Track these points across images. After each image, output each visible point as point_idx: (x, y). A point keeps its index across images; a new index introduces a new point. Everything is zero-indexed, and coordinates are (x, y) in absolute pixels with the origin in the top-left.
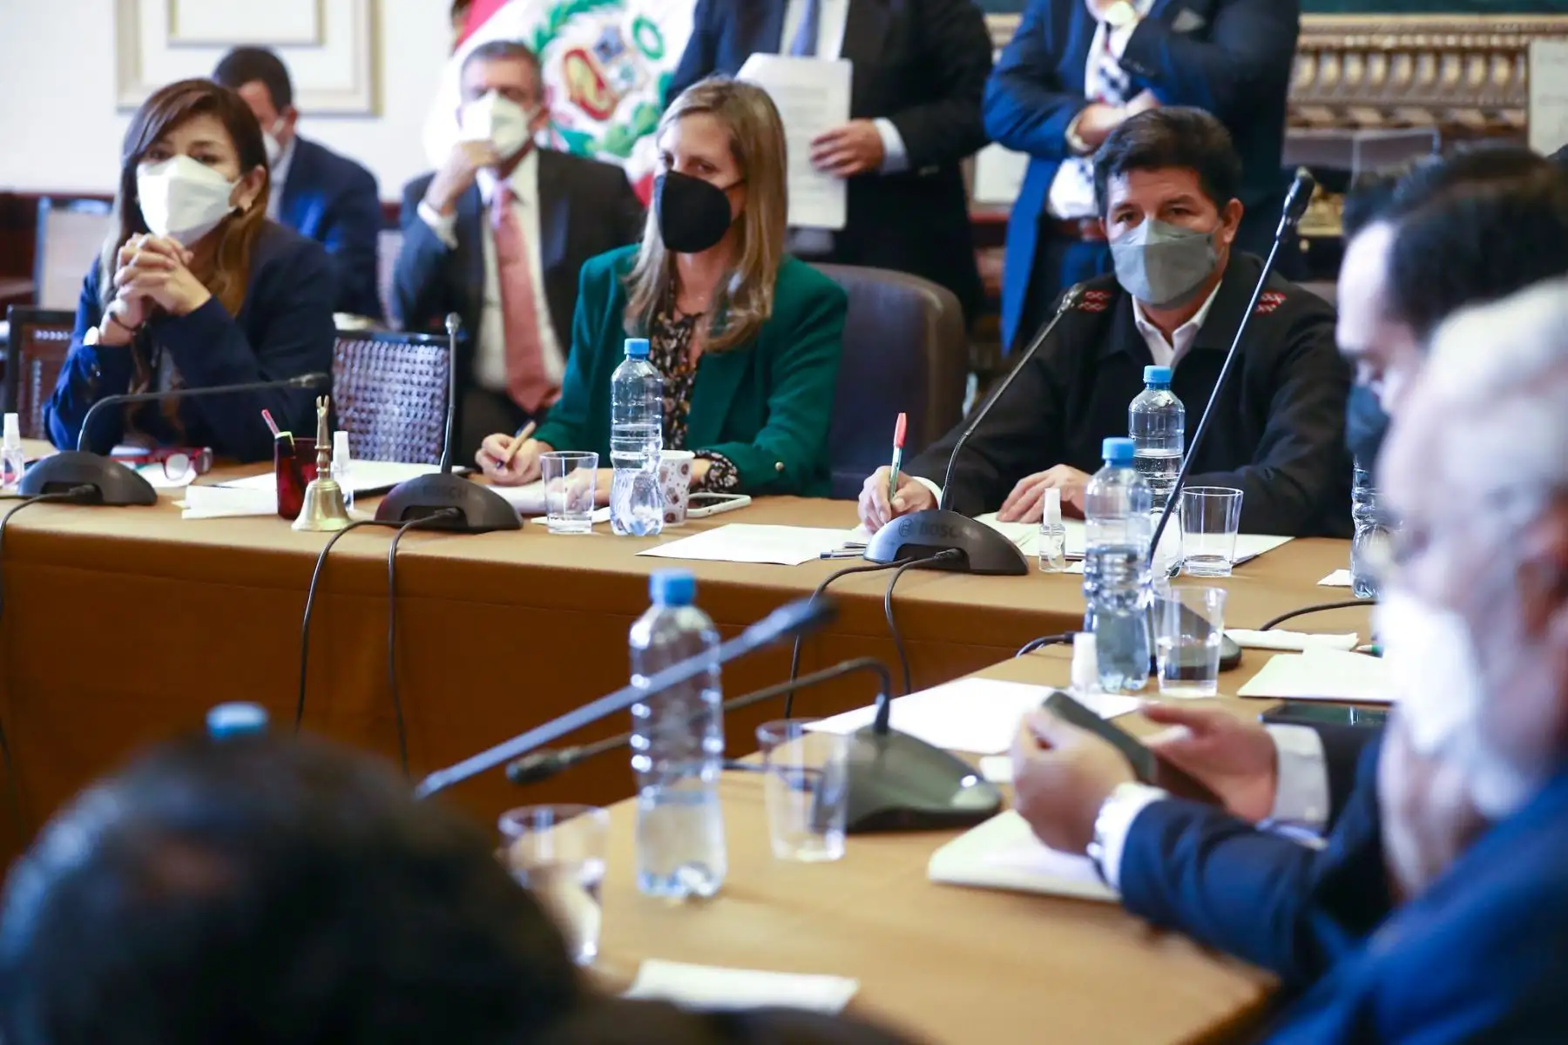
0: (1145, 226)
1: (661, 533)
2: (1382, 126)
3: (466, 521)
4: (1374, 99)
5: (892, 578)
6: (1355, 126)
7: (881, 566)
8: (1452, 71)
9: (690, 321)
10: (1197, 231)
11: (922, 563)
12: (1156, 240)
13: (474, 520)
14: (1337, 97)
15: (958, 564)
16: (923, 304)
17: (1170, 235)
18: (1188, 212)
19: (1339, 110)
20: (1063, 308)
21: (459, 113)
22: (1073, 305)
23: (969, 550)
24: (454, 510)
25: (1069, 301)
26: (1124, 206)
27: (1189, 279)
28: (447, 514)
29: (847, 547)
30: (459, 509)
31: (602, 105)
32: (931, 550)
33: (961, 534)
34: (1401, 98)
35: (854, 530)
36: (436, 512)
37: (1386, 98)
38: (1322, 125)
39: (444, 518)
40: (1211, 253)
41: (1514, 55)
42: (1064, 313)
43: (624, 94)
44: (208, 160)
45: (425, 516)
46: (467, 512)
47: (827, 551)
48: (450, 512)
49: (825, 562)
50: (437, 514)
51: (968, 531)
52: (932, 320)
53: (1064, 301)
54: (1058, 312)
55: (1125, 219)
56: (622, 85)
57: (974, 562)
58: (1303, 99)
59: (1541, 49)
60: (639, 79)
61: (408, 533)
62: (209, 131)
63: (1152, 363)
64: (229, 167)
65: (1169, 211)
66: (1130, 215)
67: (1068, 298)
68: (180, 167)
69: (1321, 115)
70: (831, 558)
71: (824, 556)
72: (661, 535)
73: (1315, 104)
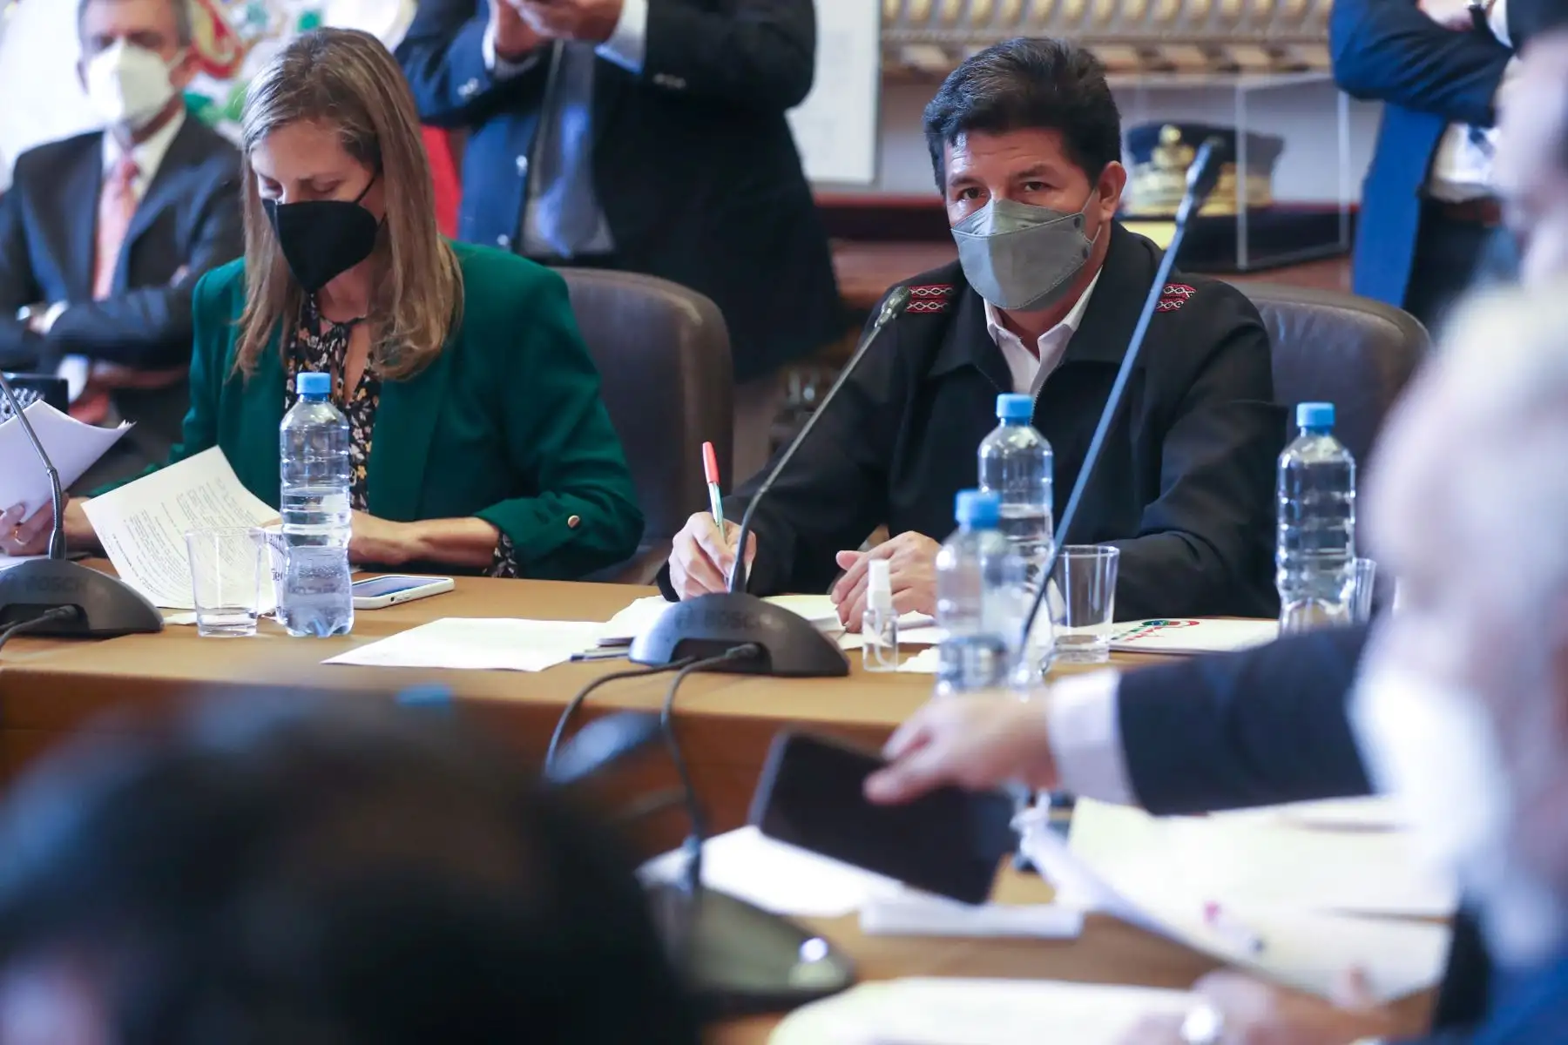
0: (990, 208)
1: (350, 633)
2: (1274, 69)
3: (87, 624)
4: (1258, 33)
5: (673, 682)
6: (1235, 69)
7: (653, 668)
10: (1060, 213)
11: (711, 664)
12: (1005, 228)
13: (97, 622)
14: (1210, 31)
15: (757, 663)
16: (673, 317)
17: (1025, 216)
18: (1048, 187)
19: (1212, 49)
20: (882, 320)
21: (81, 68)
22: (894, 316)
23: (773, 646)
24: (69, 609)
25: (889, 311)
26: (963, 180)
27: (1054, 276)
28: (62, 613)
29: (602, 646)
30: (76, 606)
31: (226, 58)
32: (721, 646)
33: (759, 625)
34: (1291, 33)
35: (608, 622)
36: (47, 611)
37: (1273, 32)
38: (1191, 68)
39: (58, 620)
40: (1081, 238)
42: (885, 327)
43: (252, 43)
45: (36, 618)
46: (87, 610)
47: (579, 651)
48: (65, 611)
49: (578, 665)
50: (49, 614)
51: (767, 620)
52: (685, 336)
53: (883, 311)
54: (876, 325)
55: (966, 195)
56: (250, 30)
57: (777, 662)
58: (1165, 34)
60: (273, 21)
61: (10, 641)
63: (1009, 388)
65: (1021, 187)
66: (973, 191)
67: (887, 307)
69: (1190, 55)
70: (585, 660)
71: (576, 659)
72: (353, 636)
73: (1181, 42)
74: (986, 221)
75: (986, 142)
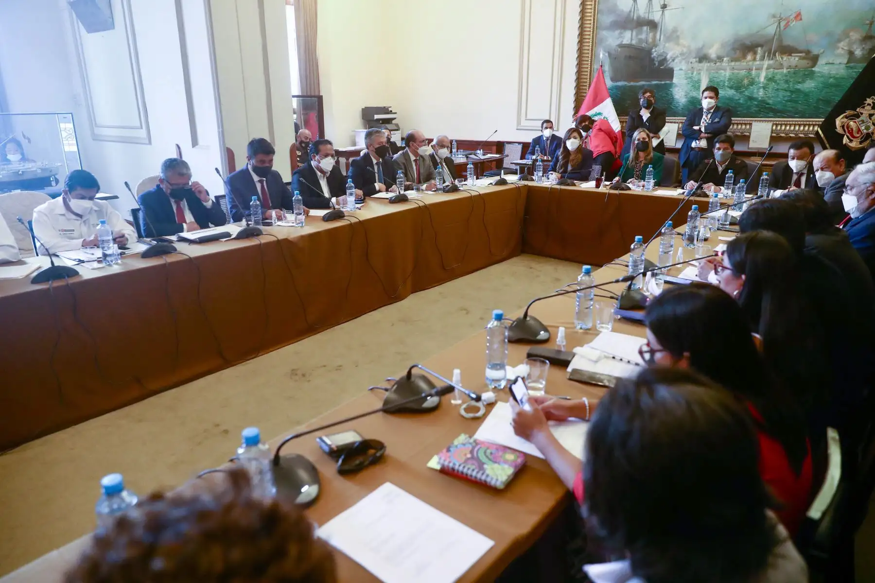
8: (740, 127)
9: (641, 162)
11: (696, 195)
13: (623, 189)
15: (700, 196)
41: (751, 124)
44: (575, 138)
59: (754, 123)
61: (615, 190)
62: (575, 134)
64: (579, 139)
68: (572, 140)
74: (721, 152)
75: (722, 144)
